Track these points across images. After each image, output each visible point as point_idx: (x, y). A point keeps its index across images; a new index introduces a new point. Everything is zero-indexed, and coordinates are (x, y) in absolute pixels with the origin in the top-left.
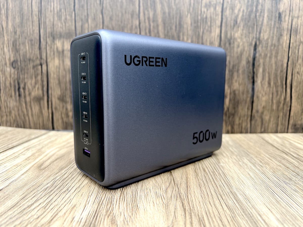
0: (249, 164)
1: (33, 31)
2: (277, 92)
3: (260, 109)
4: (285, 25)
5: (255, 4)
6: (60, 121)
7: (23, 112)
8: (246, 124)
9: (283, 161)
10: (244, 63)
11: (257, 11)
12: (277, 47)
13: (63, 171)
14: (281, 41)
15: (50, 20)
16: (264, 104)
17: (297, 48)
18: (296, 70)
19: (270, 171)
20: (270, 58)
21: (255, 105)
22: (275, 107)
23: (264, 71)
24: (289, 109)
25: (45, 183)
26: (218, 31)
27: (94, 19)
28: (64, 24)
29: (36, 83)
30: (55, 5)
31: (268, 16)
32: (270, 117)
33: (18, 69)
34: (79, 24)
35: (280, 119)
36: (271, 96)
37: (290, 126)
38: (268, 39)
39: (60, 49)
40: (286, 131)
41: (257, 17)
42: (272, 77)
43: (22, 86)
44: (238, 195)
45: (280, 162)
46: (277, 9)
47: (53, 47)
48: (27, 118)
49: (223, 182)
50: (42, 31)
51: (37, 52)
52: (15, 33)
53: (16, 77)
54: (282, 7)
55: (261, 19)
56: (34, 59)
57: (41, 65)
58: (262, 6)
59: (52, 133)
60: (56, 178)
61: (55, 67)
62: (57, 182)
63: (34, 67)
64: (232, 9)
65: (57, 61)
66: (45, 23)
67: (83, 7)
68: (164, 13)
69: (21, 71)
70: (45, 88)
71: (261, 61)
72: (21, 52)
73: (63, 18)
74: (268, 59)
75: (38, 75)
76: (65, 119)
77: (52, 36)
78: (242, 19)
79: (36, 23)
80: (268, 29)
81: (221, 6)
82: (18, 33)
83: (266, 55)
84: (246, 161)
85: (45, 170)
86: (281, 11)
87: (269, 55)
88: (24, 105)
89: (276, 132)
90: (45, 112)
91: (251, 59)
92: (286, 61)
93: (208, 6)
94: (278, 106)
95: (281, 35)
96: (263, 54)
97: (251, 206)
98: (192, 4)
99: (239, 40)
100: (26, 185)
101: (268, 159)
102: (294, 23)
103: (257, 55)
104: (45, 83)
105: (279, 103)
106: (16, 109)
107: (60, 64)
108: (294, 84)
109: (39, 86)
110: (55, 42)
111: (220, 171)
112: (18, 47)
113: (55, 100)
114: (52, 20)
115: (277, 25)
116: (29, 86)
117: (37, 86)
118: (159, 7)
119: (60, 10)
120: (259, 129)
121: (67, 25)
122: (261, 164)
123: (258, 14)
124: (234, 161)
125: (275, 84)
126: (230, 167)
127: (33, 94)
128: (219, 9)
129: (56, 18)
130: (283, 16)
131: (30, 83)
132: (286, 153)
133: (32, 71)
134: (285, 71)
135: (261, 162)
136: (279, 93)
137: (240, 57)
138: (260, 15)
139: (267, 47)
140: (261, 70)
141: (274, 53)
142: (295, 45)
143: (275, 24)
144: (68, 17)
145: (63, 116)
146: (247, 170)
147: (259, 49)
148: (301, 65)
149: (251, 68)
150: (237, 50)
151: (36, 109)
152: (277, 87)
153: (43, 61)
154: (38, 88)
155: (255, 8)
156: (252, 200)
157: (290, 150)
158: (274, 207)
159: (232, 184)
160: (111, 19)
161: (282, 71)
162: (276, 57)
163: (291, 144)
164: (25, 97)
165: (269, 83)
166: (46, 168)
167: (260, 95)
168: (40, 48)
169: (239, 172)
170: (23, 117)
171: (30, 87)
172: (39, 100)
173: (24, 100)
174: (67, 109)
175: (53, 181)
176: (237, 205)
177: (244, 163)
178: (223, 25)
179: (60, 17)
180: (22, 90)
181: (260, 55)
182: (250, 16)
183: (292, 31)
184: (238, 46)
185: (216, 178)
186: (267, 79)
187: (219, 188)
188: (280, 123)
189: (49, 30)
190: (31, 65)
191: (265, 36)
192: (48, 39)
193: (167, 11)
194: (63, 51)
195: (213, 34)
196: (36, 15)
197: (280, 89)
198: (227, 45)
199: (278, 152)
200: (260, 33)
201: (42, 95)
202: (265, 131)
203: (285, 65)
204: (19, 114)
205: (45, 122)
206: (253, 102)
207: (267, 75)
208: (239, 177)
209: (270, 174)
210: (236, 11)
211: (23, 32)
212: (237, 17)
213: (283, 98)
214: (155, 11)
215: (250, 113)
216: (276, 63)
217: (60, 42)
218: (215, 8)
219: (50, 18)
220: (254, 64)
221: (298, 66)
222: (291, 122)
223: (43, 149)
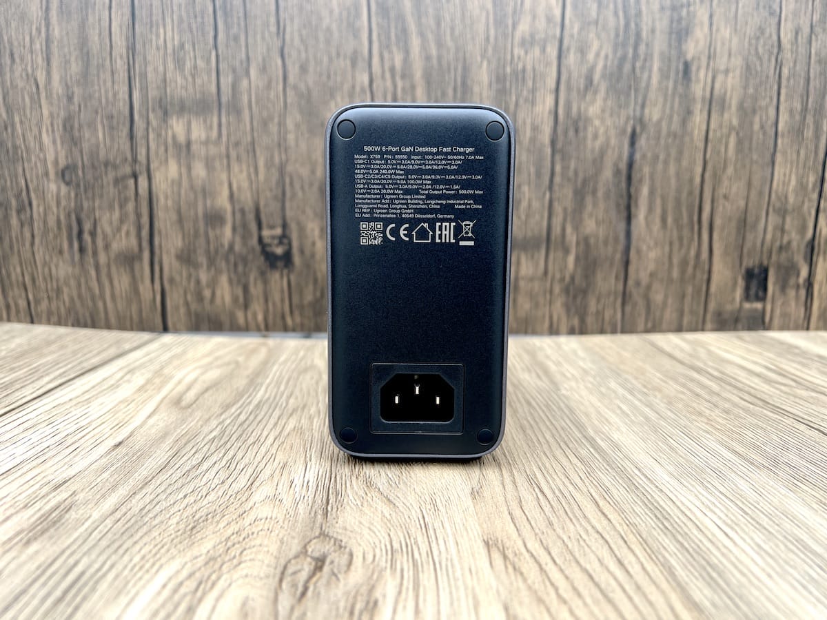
0: (621, 391)
1: (115, 95)
2: (681, 239)
3: (644, 278)
4: (699, 89)
5: (632, 41)
6: (182, 310)
7: (90, 289)
8: (613, 312)
9: (690, 385)
10: (607, 174)
11: (636, 56)
12: (680, 137)
13: (233, 410)
14: (690, 126)
15: (156, 70)
16: (652, 267)
17: (724, 141)
18: (722, 191)
19: (662, 402)
20: (666, 162)
21: (632, 269)
22: (675, 274)
23: (652, 192)
24: (705, 277)
25: (206, 430)
26: (550, 101)
27: (263, 69)
28: (190, 79)
29: (122, 221)
30: (169, 35)
31: (660, 70)
32: (666, 296)
33: (78, 185)
34: (226, 81)
35: (688, 299)
36: (667, 249)
37: (709, 317)
38: (660, 121)
39: (182, 138)
40: (700, 326)
41: (638, 71)
42: (670, 206)
43: (87, 227)
44: (599, 441)
45: (684, 385)
46: (681, 54)
47: (163, 133)
48: (100, 305)
49: (568, 421)
50: (136, 95)
51: (125, 146)
52: (70, 99)
53: (73, 204)
54: (692, 49)
55: (645, 76)
56: (118, 162)
57: (135, 176)
58: (647, 45)
59: (168, 338)
60: (223, 421)
61: (169, 181)
62: (230, 428)
63: (117, 181)
64: (582, 51)
65: (173, 169)
66: (144, 75)
67: (236, 39)
68: (428, 58)
69: (86, 191)
70: (145, 233)
71: (646, 170)
72: (86, 146)
73: (188, 65)
74: (660, 166)
75: (126, 200)
76: (194, 306)
77: (160, 107)
78: (603, 76)
79: (122, 75)
80: (661, 100)
81: (557, 44)
82: (76, 100)
83: (656, 158)
84: (613, 385)
85: (192, 407)
86: (689, 57)
87: (662, 157)
88: (93, 273)
89: (679, 329)
90: (146, 289)
91: (623, 166)
92: (699, 170)
93: (529, 42)
94: (683, 272)
95: (689, 112)
96: (649, 155)
97: (622, 456)
98: (492, 39)
99: (597, 123)
100: (165, 435)
101: (658, 381)
102: (717, 86)
103: (638, 156)
104: (145, 220)
105: (684, 263)
106: (73, 283)
107: (180, 175)
108: (718, 222)
109: (129, 226)
110: (170, 122)
111: (562, 405)
112: (76, 134)
113: (169, 261)
114: (161, 69)
115: (680, 89)
116: (105, 226)
117: (125, 228)
118: (415, 42)
119: (182, 46)
120: (641, 326)
121: (199, 81)
122: (645, 390)
123: (638, 65)
124: (590, 386)
125: (677, 220)
126: (582, 397)
127: (115, 246)
128: (552, 52)
129: (171, 66)
130: (694, 68)
131: (107, 220)
132: (699, 370)
133: (112, 191)
134: (697, 192)
135: (645, 387)
136: (685, 242)
137: (598, 161)
138: (643, 68)
139: (658, 138)
140: (645, 191)
141: (673, 152)
142: (718, 134)
143: (675, 88)
144: (201, 64)
145: (189, 297)
146: (618, 402)
147: (642, 142)
148: (731, 179)
149: (624, 185)
150: (593, 145)
151: (122, 282)
152: (679, 228)
153: (139, 168)
154: (128, 233)
155: (631, 51)
156: (624, 448)
157: (705, 364)
158: (665, 457)
159: (586, 425)
160: (304, 69)
161: (690, 193)
162: (679, 160)
163: (710, 353)
164: (95, 253)
165: (664, 220)
166: (192, 405)
167: (644, 248)
168: (132, 136)
169: (599, 404)
170: (90, 304)
171: (108, 230)
172: (129, 260)
173: (92, 261)
174: (198, 282)
175: (220, 427)
176: (596, 455)
177: (609, 388)
178: (563, 87)
179: (180, 64)
180: (87, 237)
181: (644, 156)
182: (620, 67)
183: (714, 104)
184: (595, 136)
185: (554, 416)
186: (658, 211)
187: (562, 432)
188: (686, 309)
189: (153, 93)
190: (111, 175)
191: (654, 113)
192: (151, 116)
193: (434, 52)
194: (189, 144)
195: (539, 108)
196: (121, 57)
197: (686, 232)
198: (571, 133)
199: (681, 369)
200: (643, 106)
201: (136, 249)
202: (654, 328)
203: (698, 180)
204: (80, 296)
205: (144, 315)
206: (627, 263)
207: (658, 202)
208: (599, 413)
209: (662, 407)
210: (591, 57)
211: (87, 98)
212: (591, 71)
213: (693, 253)
214: (407, 52)
215: (620, 287)
216: (678, 174)
217: (181, 121)
218: (543, 50)
219: (155, 64)
220: (629, 178)
221: (726, 183)
222: (712, 306)
223: (166, 371)
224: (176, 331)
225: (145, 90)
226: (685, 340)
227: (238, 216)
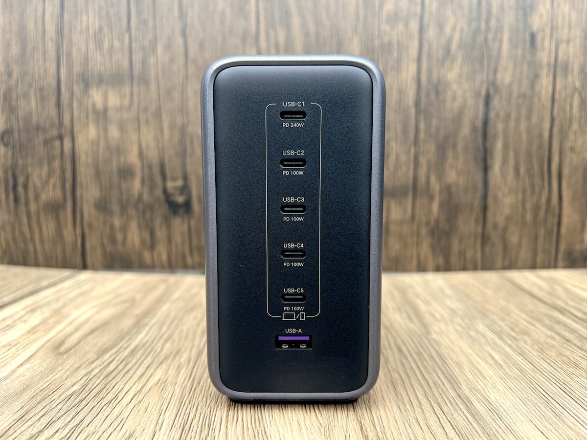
0: (490, 335)
1: (46, 71)
2: (533, 187)
3: (501, 221)
4: (544, 56)
5: (484, 16)
6: (99, 252)
7: (22, 233)
8: (474, 253)
9: (557, 327)
10: (466, 130)
11: (488, 29)
12: (529, 98)
13: (107, 356)
14: (537, 88)
15: (79, 50)
16: (507, 211)
17: (568, 100)
18: (568, 144)
19: (533, 348)
20: (518, 120)
21: (490, 214)
22: (529, 217)
23: (506, 146)
24: (556, 220)
25: (68, 383)
26: (413, 68)
27: (168, 47)
28: (107, 58)
29: (49, 175)
30: (91, 20)
31: (510, 40)
32: (521, 238)
33: (14, 147)
34: (137, 58)
35: (541, 241)
36: (520, 196)
37: (560, 255)
38: (511, 83)
39: (100, 105)
40: (552, 264)
41: (490, 42)
42: (522, 157)
43: (21, 180)
44: (475, 403)
45: (551, 329)
46: (527, 25)
47: (85, 102)
48: (31, 247)
49: (440, 374)
50: (63, 71)
51: (53, 112)
52: (10, 75)
53: (9, 162)
54: (537, 22)
55: (497, 45)
56: (48, 125)
57: (61, 138)
58: (498, 19)
59: (85, 276)
60: (91, 372)
61: (89, 141)
62: (94, 381)
63: (46, 142)
64: (440, 26)
65: (92, 131)
66: (69, 55)
67: (145, 22)
68: (307, 34)
69: (20, 150)
70: (68, 185)
71: (500, 126)
72: (21, 113)
73: (106, 45)
74: (512, 124)
75: (53, 158)
76: (109, 248)
77: (83, 80)
78: (460, 46)
79: (52, 54)
80: (511, 66)
81: (418, 20)
82: (15, 75)
83: (508, 116)
84: (481, 327)
85: (68, 354)
86: (535, 29)
87: (514, 115)
88: (25, 220)
89: (533, 266)
90: (68, 233)
91: (479, 123)
92: (547, 126)
93: (393, 19)
94: (536, 216)
95: (536, 76)
96: (502, 114)
98: (361, 18)
99: (455, 86)
100: (27, 388)
101: (525, 323)
102: (560, 54)
103: (492, 115)
104: (69, 175)
105: (536, 209)
106: (8, 228)
107: (99, 136)
108: (566, 171)
109: (55, 180)
110: (91, 92)
111: (433, 352)
112: (13, 103)
113: (88, 210)
114: (83, 49)
115: (528, 56)
116: (36, 179)
117: (52, 182)
118: (296, 22)
119: (101, 30)
120: (499, 261)
121: (114, 58)
122: (513, 334)
123: (490, 36)
124: (459, 328)
125: (529, 171)
126: (452, 343)
127: (44, 197)
128: (414, 26)
129: (92, 46)
130: (539, 38)
131: (37, 175)
132: (562, 311)
133: (41, 151)
134: (546, 145)
135: (513, 330)
136: (537, 189)
137: (457, 120)
138: (494, 39)
139: (509, 100)
140: (499, 145)
141: (524, 111)
142: (563, 94)
143: (524, 56)
144: (116, 44)
145: (105, 240)
146: (488, 348)
147: (496, 103)
148: (576, 134)
149: (480, 140)
150: (451, 106)
151: (49, 227)
152: (531, 177)
153: (65, 131)
154: (54, 186)
155: (483, 25)
156: (504, 413)
157: (567, 304)
158: (551, 428)
159: (460, 380)
160: (202, 46)
161: (540, 146)
162: (529, 118)
163: (567, 291)
164: (27, 203)
165: (517, 171)
166: (70, 350)
167: (500, 195)
168: (59, 105)
169: (470, 351)
170: (22, 245)
171: (38, 183)
172: (54, 208)
173: (24, 209)
174: (112, 227)
175: (85, 378)
176: (475, 425)
177: (478, 332)
178: (425, 57)
179: (99, 44)
180: (20, 190)
181: (497, 115)
182: (474, 38)
183: (558, 69)
184: (454, 98)
185: (425, 367)
186: (512, 162)
187: (434, 389)
188: (540, 249)
189: (77, 69)
190: (40, 139)
191: (505, 77)
192: (75, 88)
193: (312, 28)
194: (106, 110)
195: (404, 75)
196: (52, 40)
197: (537, 181)
198: (433, 96)
199: (544, 309)
200: (495, 71)
201: (61, 199)
202: (511, 266)
203: (546, 135)
204: (14, 239)
205: (67, 255)
206: (485, 208)
207: (511, 154)
208: (472, 363)
209: (534, 355)
210: (448, 30)
211: (24, 74)
212: (449, 41)
213: (544, 199)
214: (288, 29)
215: (479, 230)
216: (528, 130)
217: (100, 92)
218: (407, 25)
219: (79, 44)
220: (485, 134)
221: (572, 137)
222: (563, 246)
223: (66, 310)
224: (95, 269)
225: (70, 66)
226: (540, 277)
227: (146, 171)
